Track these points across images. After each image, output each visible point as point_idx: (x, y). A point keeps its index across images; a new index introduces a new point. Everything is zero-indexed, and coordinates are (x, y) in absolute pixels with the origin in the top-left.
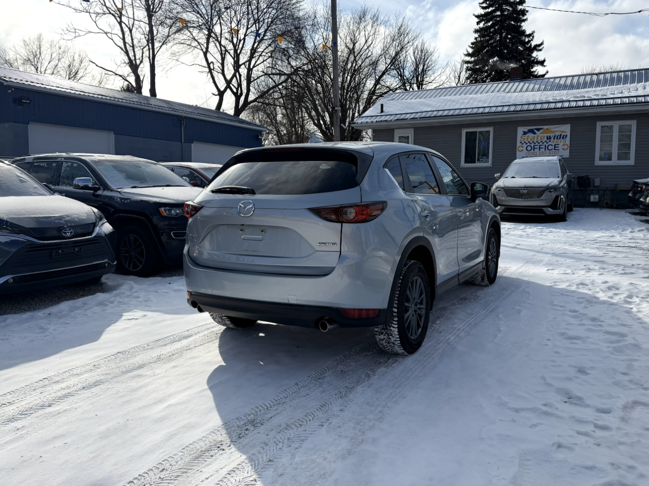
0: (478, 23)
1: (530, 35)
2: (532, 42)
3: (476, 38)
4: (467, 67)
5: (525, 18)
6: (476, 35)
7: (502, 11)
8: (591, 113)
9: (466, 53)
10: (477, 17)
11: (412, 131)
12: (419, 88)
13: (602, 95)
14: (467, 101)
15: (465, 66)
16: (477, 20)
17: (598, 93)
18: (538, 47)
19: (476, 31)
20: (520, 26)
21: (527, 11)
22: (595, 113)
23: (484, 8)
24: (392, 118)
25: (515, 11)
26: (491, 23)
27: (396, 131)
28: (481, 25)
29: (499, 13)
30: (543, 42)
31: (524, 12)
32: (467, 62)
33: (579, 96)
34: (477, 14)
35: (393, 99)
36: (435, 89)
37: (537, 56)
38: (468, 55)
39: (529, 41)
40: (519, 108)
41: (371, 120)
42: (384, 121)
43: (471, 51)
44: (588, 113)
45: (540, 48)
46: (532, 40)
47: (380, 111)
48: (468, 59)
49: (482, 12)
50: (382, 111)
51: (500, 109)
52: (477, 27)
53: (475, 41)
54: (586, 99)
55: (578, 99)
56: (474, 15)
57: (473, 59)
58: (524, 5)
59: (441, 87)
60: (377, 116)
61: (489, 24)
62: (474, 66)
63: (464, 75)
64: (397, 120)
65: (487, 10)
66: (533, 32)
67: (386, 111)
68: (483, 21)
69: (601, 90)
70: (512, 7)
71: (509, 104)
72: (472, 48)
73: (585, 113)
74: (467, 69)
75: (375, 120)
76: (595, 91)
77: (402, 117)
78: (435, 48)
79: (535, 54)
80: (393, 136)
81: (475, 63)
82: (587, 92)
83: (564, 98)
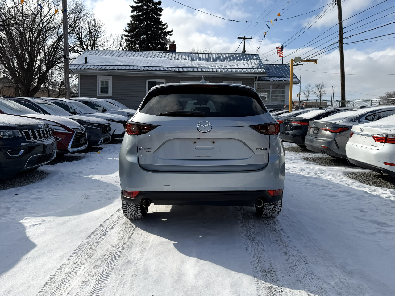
0: (132, 12)
1: (164, 25)
2: (166, 29)
3: (131, 21)
4: (126, 39)
5: (161, 14)
6: (131, 19)
7: (148, 7)
8: (220, 76)
9: (125, 30)
10: (132, 7)
11: (111, 78)
12: (92, 49)
13: (225, 66)
14: (147, 61)
15: (124, 38)
16: (131, 9)
17: (222, 65)
18: (169, 33)
19: (132, 17)
20: (159, 19)
21: (163, 10)
22: (222, 76)
23: (136, 3)
24: (95, 67)
25: (155, 8)
26: (141, 13)
27: (98, 77)
28: (135, 13)
29: (145, 8)
30: (172, 30)
31: (161, 10)
32: (126, 36)
33: (213, 65)
34: (132, 6)
35: (91, 55)
36: (104, 50)
37: (169, 38)
38: (126, 31)
39: (165, 29)
40: (181, 70)
41: (80, 68)
42: (90, 69)
43: (128, 29)
44: (219, 76)
45: (171, 33)
46: (166, 28)
47: (85, 62)
48: (127, 33)
49: (135, 5)
50: (86, 62)
51: (170, 69)
52: (132, 14)
53: (130, 23)
54: (217, 67)
55: (213, 67)
56: (129, 6)
57: (129, 34)
58: (160, 5)
59: (108, 50)
60: (83, 65)
61: (140, 13)
62: (131, 39)
63: (124, 44)
64: (100, 69)
65: (138, 4)
66: (166, 23)
67: (89, 62)
68: (135, 11)
69: (223, 63)
70: (153, 5)
71: (174, 66)
72: (129, 27)
73: (217, 76)
74: (126, 40)
75: (83, 68)
76: (220, 63)
77: (104, 67)
78: (103, 23)
79: (168, 37)
80: (96, 80)
81: (132, 37)
82: (216, 63)
83: (205, 66)
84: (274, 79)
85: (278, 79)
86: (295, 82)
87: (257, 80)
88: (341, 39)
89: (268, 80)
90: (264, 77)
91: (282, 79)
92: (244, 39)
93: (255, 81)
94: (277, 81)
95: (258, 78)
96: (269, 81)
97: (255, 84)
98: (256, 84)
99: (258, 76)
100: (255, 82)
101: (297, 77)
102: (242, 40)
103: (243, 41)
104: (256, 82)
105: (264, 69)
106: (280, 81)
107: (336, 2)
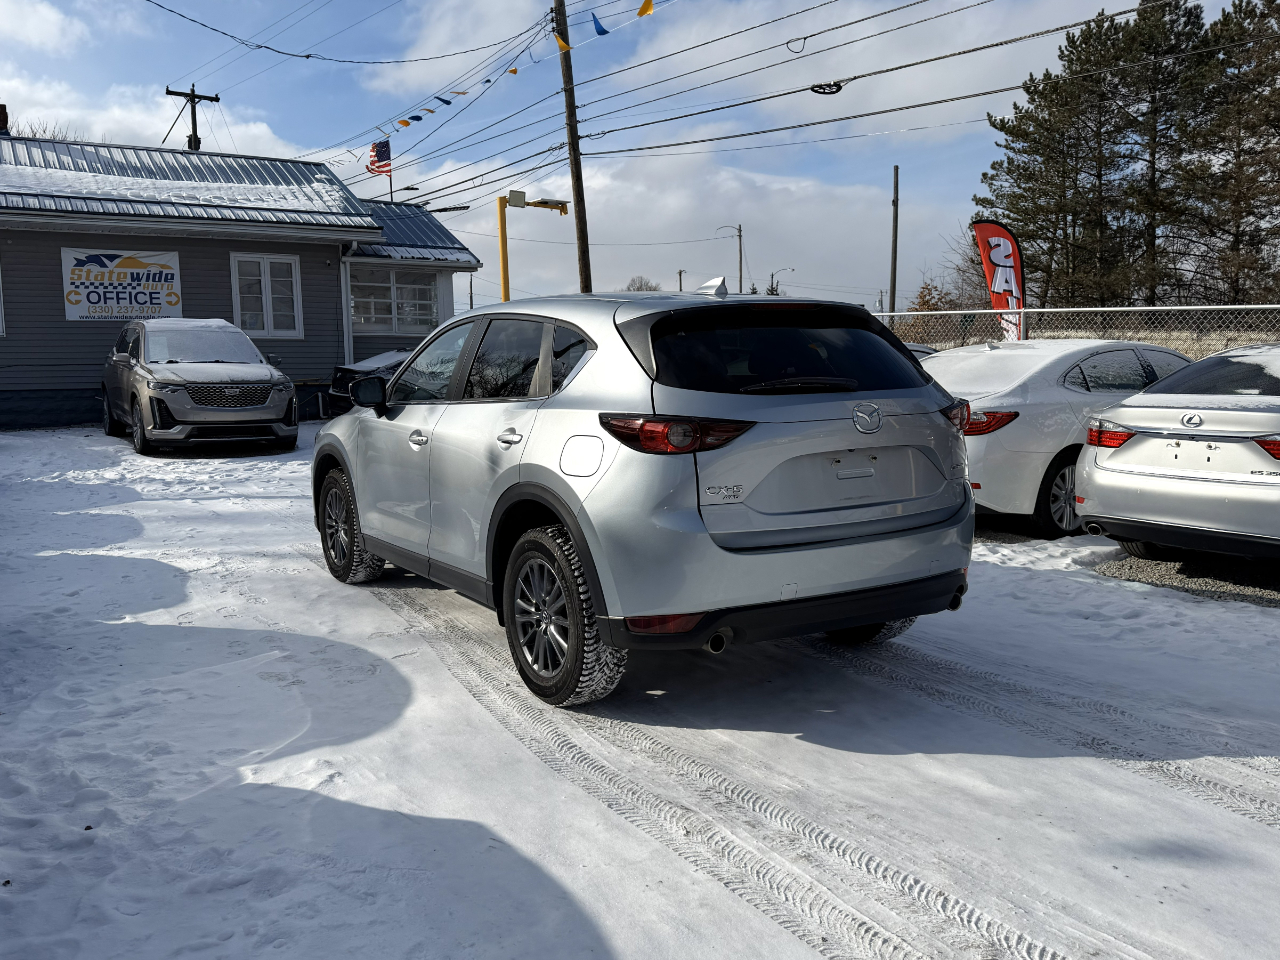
8: (221, 233)
22: (227, 234)
33: (184, 195)
54: (202, 202)
55: (188, 202)
69: (225, 189)
76: (213, 189)
82: (194, 188)
83: (157, 196)
84: (402, 252)
85: (415, 252)
86: (467, 265)
87: (351, 252)
88: (574, 139)
89: (386, 254)
90: (370, 244)
91: (426, 253)
92: (193, 98)
93: (344, 254)
94: (413, 258)
95: (355, 245)
96: (390, 257)
97: (342, 266)
98: (348, 265)
99: (355, 238)
100: (344, 259)
101: (467, 249)
102: (182, 100)
103: (189, 106)
104: (348, 259)
105: (369, 219)
106: (424, 258)
107: (554, 25)
